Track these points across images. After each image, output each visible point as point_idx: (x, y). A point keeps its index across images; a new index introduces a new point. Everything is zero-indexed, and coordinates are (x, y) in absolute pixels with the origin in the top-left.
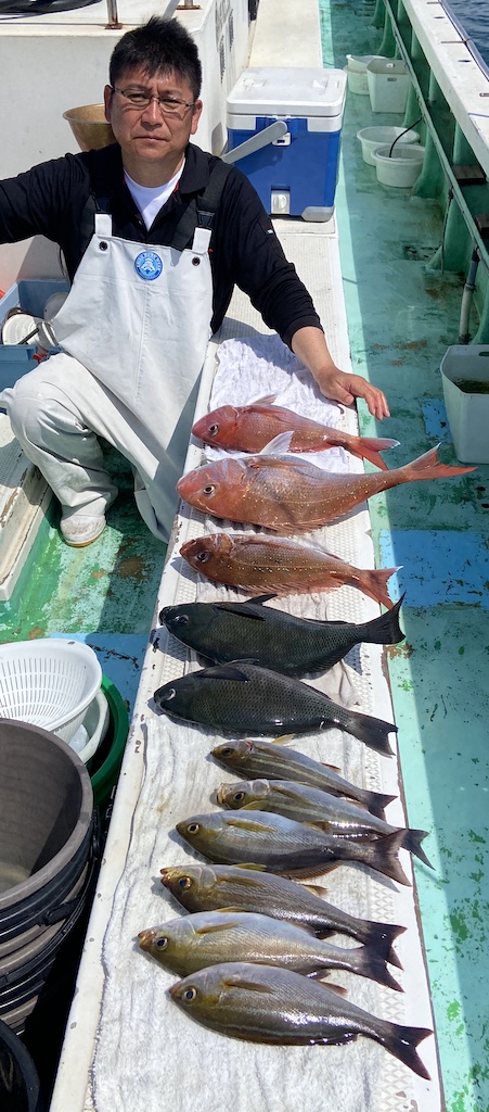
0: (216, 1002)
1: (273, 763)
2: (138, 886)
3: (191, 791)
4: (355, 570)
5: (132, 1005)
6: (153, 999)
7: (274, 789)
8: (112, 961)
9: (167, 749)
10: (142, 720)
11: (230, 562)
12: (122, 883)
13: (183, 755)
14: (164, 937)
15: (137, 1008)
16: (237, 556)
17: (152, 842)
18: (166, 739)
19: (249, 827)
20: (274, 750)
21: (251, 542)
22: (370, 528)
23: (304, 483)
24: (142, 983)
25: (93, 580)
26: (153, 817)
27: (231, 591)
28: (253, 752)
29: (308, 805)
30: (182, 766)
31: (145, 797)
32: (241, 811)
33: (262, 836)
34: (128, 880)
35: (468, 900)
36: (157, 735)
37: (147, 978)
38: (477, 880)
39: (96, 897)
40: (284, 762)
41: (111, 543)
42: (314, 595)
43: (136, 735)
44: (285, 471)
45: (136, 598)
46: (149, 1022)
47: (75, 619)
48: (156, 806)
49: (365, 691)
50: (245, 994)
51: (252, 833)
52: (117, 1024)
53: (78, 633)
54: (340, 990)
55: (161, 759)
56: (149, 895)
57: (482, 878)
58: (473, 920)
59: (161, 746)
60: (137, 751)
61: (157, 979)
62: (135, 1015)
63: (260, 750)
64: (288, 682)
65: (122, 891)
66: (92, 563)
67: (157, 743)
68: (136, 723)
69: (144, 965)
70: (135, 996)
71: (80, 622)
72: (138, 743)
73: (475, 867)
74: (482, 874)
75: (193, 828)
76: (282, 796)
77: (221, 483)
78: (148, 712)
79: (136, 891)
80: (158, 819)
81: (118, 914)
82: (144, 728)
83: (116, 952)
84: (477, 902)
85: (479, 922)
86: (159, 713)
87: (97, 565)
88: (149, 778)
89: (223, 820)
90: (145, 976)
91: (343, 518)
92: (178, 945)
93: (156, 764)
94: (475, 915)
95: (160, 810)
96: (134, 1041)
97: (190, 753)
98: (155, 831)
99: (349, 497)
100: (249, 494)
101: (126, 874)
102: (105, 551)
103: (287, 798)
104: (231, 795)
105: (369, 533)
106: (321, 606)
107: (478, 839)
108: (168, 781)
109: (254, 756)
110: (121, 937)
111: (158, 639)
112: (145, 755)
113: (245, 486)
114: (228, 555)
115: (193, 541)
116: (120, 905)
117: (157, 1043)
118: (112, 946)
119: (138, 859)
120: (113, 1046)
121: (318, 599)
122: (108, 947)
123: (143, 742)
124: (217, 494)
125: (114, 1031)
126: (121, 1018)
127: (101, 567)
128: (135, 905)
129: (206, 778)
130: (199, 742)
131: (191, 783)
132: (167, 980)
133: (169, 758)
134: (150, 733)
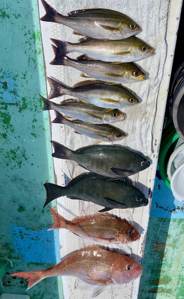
0: (122, 22)
1: (100, 131)
2: (154, 77)
3: (134, 121)
4: (66, 228)
5: (155, 26)
6: (147, 28)
7: (101, 118)
8: (163, 45)
9: (144, 141)
10: (154, 155)
11: (118, 229)
12: (160, 80)
13: (137, 138)
14: (143, 51)
15: (153, 25)
16: (116, 232)
17: (149, 98)
18: (144, 145)
19: (110, 100)
20: (101, 137)
21: (110, 240)
22: (61, 250)
23: (87, 271)
24: (152, 35)
25: (175, 242)
26: (149, 109)
27: (118, 216)
28: (109, 136)
29: (86, 112)
30: (137, 132)
31: (152, 119)
32: (113, 108)
33: (104, 97)
34: (158, 81)
35: (38, 112)
36: (148, 147)
37: (149, 38)
38: (35, 119)
39: (170, 75)
40: (96, 132)
41: (169, 259)
42: (84, 215)
43: (156, 148)
44: (95, 277)
45: (158, 233)
46: (148, 18)
47: (181, 225)
48: (148, 114)
49: (64, 168)
50: (111, 25)
51: (108, 97)
52: (161, 17)
53: (179, 218)
54: (75, 33)
55: (146, 135)
56: (150, 72)
57: (33, 120)
58: (37, 105)
59: (146, 142)
60: (156, 140)
61: (146, 37)
62: (154, 21)
63: (106, 137)
64: (95, 170)
65: (160, 76)
66: (175, 249)
67: (148, 143)
68: (156, 153)
69: (151, 43)
70: (154, 29)
71: (179, 223)
72: (155, 145)
73: (35, 124)
74: (33, 121)
75: (132, 100)
76: (97, 115)
77: (123, 272)
78: (152, 158)
79: (155, 75)
80: (147, 108)
81: (161, 66)
82: (153, 151)
83: (162, 49)
84: (35, 111)
85: (35, 104)
86: (147, 157)
87: (174, 249)
88: (151, 128)
89: (120, 103)
90: (150, 38)
91: (71, 253)
92: (137, 48)
93: (148, 134)
94: (36, 107)
95: (146, 113)
96: (154, 10)
97: (134, 139)
98: (148, 102)
99: (68, 263)
100: (111, 265)
101: (159, 84)
102: (170, 255)
103: (95, 115)
104: (118, 115)
105: (61, 247)
106: (82, 209)
107: (33, 134)
108: (143, 126)
109: (108, 134)
110: (160, 55)
111: (149, 194)
112: (152, 139)
113: (113, 270)
114: (119, 233)
115: (135, 240)
116: (161, 70)
117: (145, 9)
118: (163, 51)
119: (154, 91)
120: (162, 7)
121: (83, 212)
122: (165, 50)
123: (154, 145)
124: (125, 266)
125: (162, 14)
126: (160, 19)
127: (172, 248)
128: (155, 69)
129: (128, 127)
130: (131, 144)
131: (134, 125)
132: (142, 36)
133: (143, 136)
134: (150, 148)
